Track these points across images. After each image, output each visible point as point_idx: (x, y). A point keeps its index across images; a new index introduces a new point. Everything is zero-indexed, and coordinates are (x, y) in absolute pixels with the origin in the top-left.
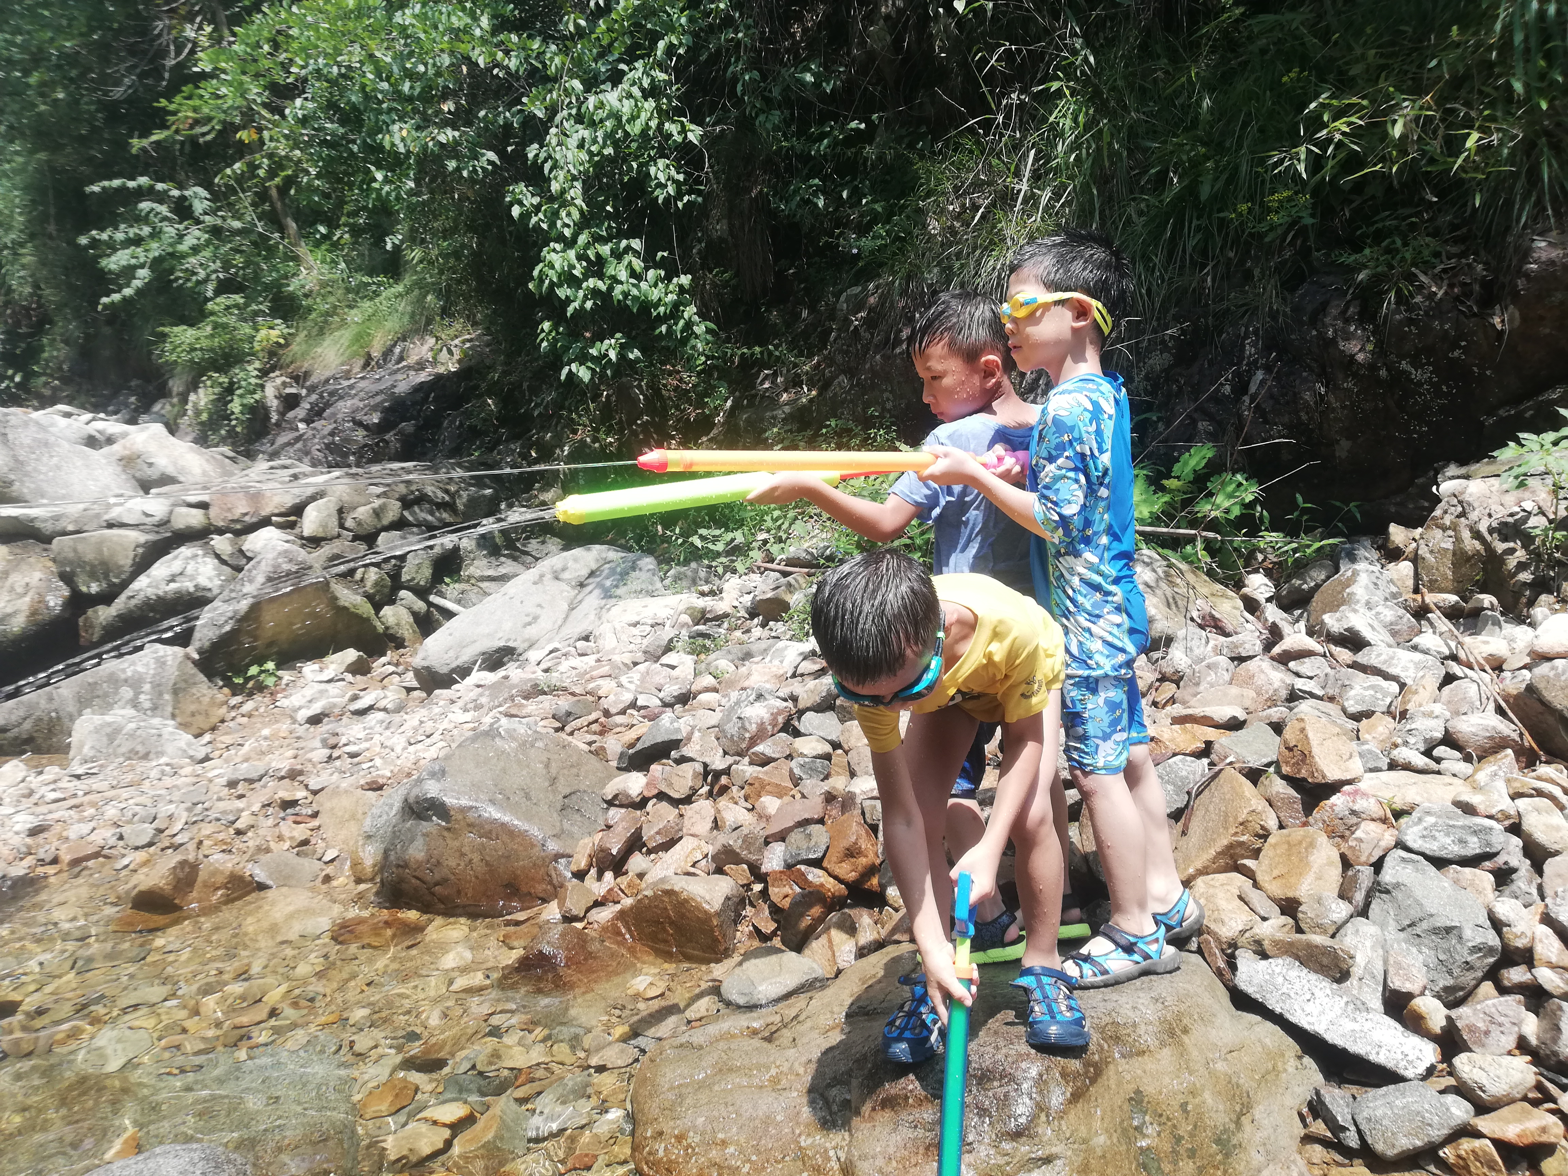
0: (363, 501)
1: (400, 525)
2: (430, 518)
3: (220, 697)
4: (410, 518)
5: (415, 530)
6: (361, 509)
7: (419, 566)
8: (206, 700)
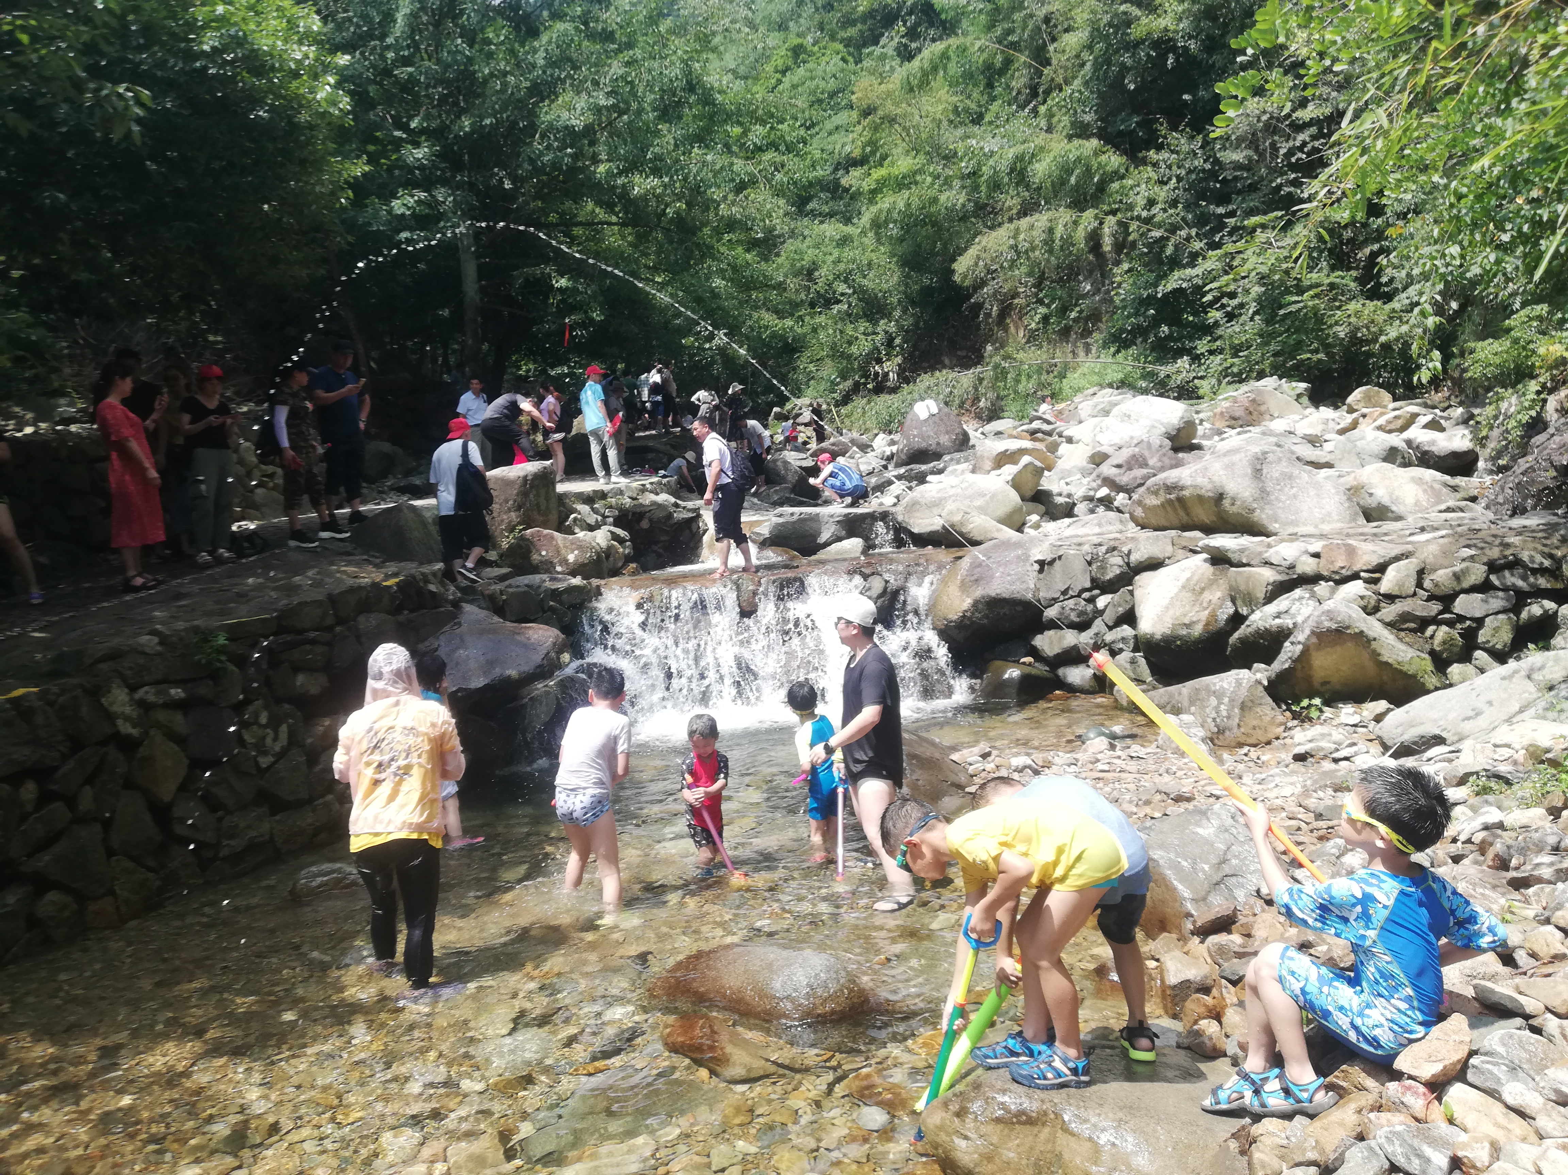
0: (1446, 563)
1: (1484, 587)
2: (1520, 583)
3: (1280, 718)
4: (1497, 583)
5: (1501, 594)
6: (1441, 572)
7: (1496, 630)
8: (1267, 719)
